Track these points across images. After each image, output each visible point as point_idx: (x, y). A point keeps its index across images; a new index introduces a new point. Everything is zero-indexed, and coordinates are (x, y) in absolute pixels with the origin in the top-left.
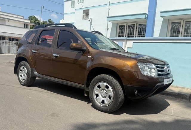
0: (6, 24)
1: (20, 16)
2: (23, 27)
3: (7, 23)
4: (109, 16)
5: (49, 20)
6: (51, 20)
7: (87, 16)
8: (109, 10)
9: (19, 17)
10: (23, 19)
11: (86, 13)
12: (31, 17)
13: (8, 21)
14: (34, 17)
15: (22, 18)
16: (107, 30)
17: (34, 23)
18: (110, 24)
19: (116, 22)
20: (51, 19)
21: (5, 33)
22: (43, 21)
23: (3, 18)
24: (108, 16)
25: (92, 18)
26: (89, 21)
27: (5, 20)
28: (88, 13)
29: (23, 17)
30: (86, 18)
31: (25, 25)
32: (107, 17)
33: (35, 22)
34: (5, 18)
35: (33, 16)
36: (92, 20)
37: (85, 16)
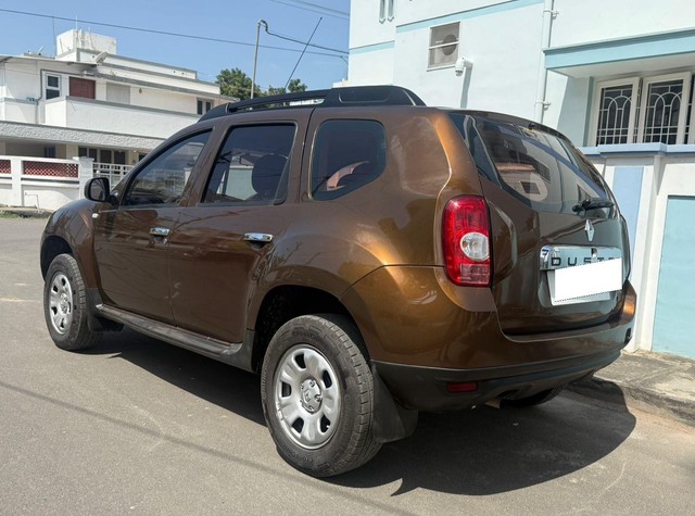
0: (132, 104)
1: (185, 70)
2: (195, 112)
3: (135, 99)
4: (555, 45)
5: (291, 84)
6: (300, 84)
7: (450, 51)
8: (552, 18)
9: (178, 74)
10: (196, 81)
11: (446, 39)
12: (225, 73)
13: (140, 91)
14: (240, 72)
15: (192, 76)
16: (544, 109)
17: (238, 96)
18: (558, 84)
19: (586, 73)
20: (299, 81)
21: (126, 135)
22: (271, 90)
23: (121, 79)
24: (546, 47)
25: (471, 60)
26: (460, 73)
27: (129, 87)
28: (454, 38)
29: (195, 72)
30: (443, 61)
31: (200, 103)
32: (547, 52)
33: (240, 91)
34: (127, 80)
35: (234, 72)
36: (469, 68)
37: (438, 55)
